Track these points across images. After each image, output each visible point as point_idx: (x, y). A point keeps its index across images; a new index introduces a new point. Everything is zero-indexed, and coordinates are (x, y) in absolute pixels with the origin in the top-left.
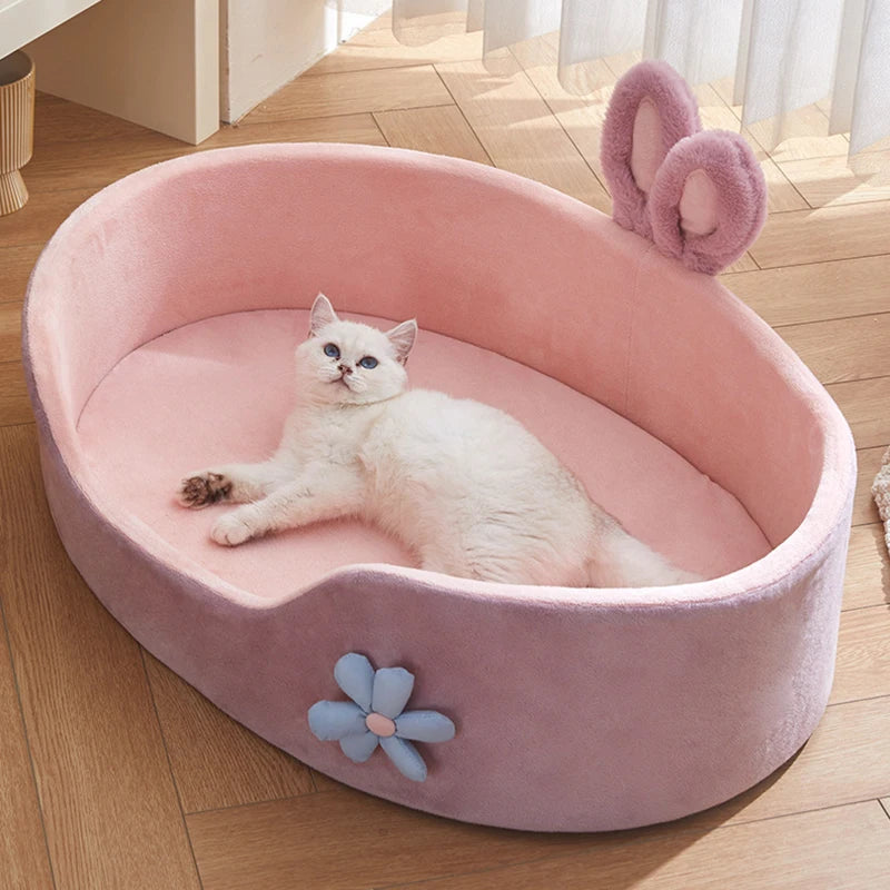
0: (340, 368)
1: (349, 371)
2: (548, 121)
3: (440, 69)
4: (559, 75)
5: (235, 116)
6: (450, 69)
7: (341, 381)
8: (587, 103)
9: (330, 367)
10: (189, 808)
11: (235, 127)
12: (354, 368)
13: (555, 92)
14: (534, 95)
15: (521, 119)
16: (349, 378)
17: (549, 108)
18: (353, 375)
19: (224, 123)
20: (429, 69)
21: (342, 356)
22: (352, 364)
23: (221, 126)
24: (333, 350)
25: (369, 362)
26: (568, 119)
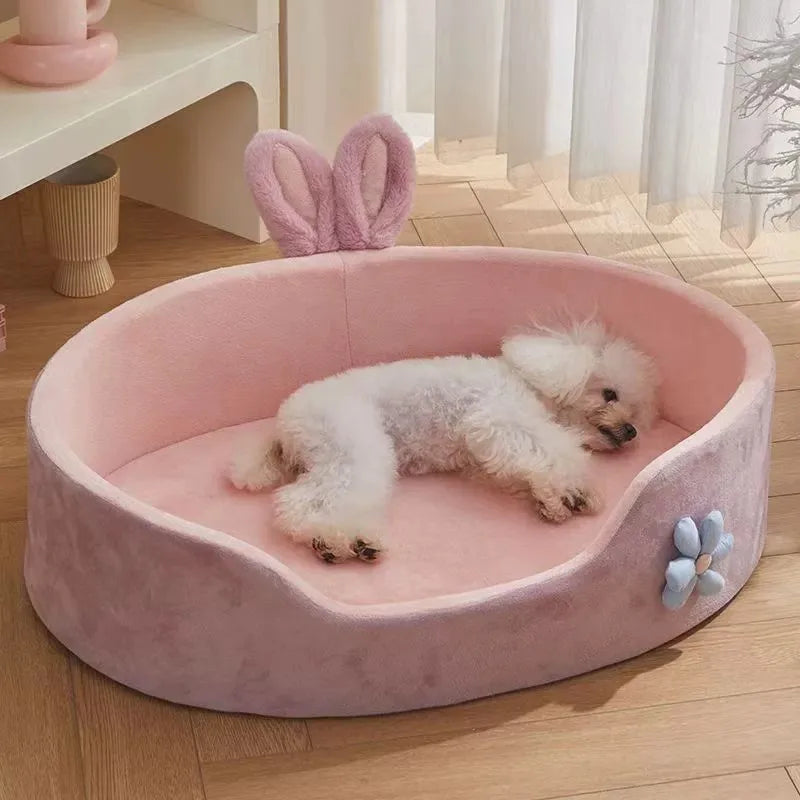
3: (474, 185)
4: (570, 189)
6: (482, 185)
8: (597, 214)
10: (205, 758)
13: (568, 204)
14: (552, 206)
17: (564, 217)
20: (466, 185)
26: (579, 227)
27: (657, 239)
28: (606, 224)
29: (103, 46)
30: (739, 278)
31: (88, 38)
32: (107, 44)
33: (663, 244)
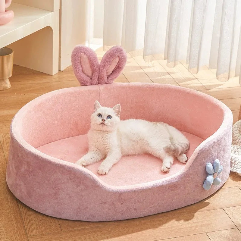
0: (102, 120)
1: (105, 120)
2: (141, 71)
4: (143, 58)
5: (62, 69)
7: (103, 123)
9: (100, 120)
11: (62, 72)
12: (106, 120)
14: (137, 65)
15: (134, 70)
16: (105, 122)
17: (141, 68)
18: (106, 121)
19: (59, 71)
21: (102, 117)
22: (105, 118)
23: (59, 72)
24: (100, 115)
25: (109, 117)
26: (146, 70)
27: (169, 73)
28: (154, 70)
29: (10, 14)
30: (194, 84)
31: (5, 12)
32: (11, 14)
33: (171, 75)
